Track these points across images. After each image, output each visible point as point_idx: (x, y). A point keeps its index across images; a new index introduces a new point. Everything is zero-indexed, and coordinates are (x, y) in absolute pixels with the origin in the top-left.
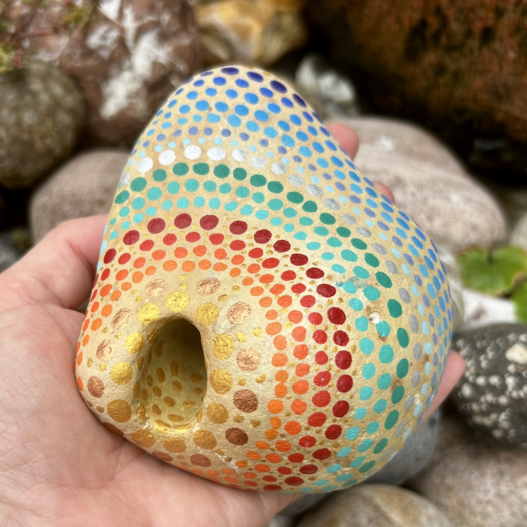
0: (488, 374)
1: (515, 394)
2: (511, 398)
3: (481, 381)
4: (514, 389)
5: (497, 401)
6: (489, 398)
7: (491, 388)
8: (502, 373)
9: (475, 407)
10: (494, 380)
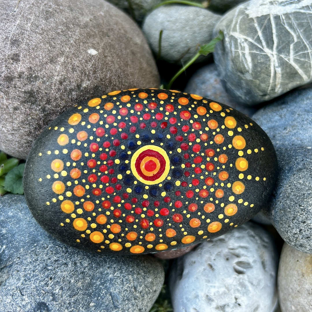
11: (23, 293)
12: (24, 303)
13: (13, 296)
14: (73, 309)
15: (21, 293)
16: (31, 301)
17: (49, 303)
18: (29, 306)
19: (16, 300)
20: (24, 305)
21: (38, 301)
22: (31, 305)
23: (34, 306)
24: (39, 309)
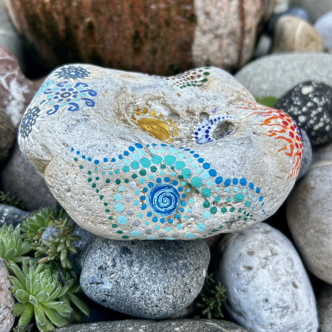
0: (305, 104)
1: (321, 104)
2: (322, 106)
3: (304, 109)
4: (320, 102)
5: (318, 112)
6: (314, 113)
7: (311, 108)
8: (310, 100)
9: (312, 122)
10: (309, 104)
12: (111, 250)
13: (101, 248)
15: (107, 243)
16: (116, 247)
17: (130, 247)
21: (121, 245)
22: (117, 250)
23: (119, 251)
24: (124, 253)
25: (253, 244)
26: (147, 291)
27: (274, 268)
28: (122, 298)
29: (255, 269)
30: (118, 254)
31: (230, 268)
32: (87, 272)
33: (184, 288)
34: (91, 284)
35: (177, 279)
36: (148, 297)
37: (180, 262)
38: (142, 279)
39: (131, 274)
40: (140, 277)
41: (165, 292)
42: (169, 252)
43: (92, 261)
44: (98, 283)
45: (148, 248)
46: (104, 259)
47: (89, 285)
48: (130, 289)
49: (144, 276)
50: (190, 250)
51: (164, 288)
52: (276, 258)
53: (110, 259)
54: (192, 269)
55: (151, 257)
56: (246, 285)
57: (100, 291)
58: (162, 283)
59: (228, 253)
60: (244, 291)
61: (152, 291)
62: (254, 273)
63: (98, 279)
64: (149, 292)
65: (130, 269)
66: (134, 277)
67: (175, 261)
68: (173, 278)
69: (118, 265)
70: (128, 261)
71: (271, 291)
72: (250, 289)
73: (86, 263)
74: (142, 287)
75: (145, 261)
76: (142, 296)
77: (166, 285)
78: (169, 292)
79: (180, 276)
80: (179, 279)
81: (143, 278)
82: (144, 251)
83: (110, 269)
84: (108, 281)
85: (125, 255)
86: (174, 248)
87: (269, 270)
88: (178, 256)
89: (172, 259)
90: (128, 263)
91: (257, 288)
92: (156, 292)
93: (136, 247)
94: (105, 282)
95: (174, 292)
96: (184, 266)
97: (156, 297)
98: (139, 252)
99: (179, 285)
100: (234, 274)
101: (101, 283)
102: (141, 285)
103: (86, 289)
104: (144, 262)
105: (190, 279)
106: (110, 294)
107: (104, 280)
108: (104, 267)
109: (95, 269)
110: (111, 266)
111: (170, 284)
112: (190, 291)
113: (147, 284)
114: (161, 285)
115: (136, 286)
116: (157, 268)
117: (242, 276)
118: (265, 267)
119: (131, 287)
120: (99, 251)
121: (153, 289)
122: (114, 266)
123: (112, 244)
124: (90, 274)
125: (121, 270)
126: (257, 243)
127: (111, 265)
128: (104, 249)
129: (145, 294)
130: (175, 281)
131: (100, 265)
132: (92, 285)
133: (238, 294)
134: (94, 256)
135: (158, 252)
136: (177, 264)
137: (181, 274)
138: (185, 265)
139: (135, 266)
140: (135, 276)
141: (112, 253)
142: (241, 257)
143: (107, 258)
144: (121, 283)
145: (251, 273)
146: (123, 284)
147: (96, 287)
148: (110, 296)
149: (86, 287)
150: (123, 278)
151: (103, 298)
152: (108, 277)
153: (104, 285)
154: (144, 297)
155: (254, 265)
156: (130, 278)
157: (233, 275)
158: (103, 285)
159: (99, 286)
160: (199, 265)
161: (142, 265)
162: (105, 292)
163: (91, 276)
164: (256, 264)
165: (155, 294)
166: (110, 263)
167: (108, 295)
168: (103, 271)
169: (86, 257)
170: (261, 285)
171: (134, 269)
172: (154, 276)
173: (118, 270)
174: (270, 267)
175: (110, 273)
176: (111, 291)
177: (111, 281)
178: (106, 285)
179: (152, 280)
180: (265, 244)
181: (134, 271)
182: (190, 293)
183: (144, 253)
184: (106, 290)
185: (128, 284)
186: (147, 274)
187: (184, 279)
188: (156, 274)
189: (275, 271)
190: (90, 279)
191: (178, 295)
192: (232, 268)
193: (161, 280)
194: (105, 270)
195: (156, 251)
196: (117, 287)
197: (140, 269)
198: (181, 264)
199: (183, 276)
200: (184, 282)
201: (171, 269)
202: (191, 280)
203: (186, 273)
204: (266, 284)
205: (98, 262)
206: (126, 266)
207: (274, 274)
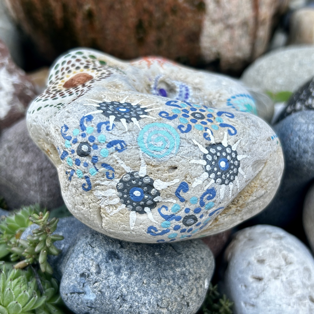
11: (93, 246)
12: (95, 254)
13: (84, 252)
14: (141, 255)
15: (91, 246)
16: (102, 251)
17: (119, 251)
18: (101, 256)
19: (88, 254)
20: (96, 256)
21: (108, 249)
22: (102, 254)
23: (105, 255)
24: (110, 258)
25: (264, 251)
26: (137, 304)
27: (288, 279)
28: (107, 311)
29: (265, 280)
30: (103, 259)
31: (237, 278)
32: (67, 279)
33: (181, 301)
34: (71, 293)
35: (173, 290)
36: (138, 311)
37: (177, 270)
38: (131, 290)
39: (118, 283)
40: (128, 287)
41: (158, 305)
42: (165, 259)
43: (73, 266)
44: (79, 293)
45: (140, 253)
46: (87, 264)
47: (69, 295)
48: (116, 300)
49: (133, 286)
50: (190, 257)
51: (157, 301)
52: (291, 268)
53: (94, 265)
54: (191, 278)
55: (143, 263)
56: (255, 298)
57: (82, 302)
58: (155, 294)
59: (235, 261)
60: (253, 305)
61: (142, 304)
62: (265, 284)
63: (79, 288)
64: (139, 305)
65: (118, 277)
66: (122, 287)
67: (172, 269)
68: (168, 289)
69: (104, 272)
70: (115, 268)
71: (284, 306)
72: (260, 303)
73: (66, 269)
74: (131, 298)
75: (136, 267)
76: (130, 309)
77: (159, 297)
78: (163, 306)
79: (177, 286)
80: (175, 290)
81: (132, 288)
82: (135, 256)
83: (93, 277)
84: (91, 291)
85: (112, 260)
86: (170, 253)
87: (282, 281)
88: (175, 263)
89: (168, 267)
90: (115, 270)
91: (268, 303)
92: (147, 305)
93: (125, 251)
94: (87, 292)
95: (169, 305)
96: (181, 275)
97: (147, 311)
98: (129, 257)
99: (175, 297)
100: (242, 286)
101: (83, 293)
102: (129, 296)
103: (66, 299)
104: (134, 269)
105: (188, 291)
106: (93, 306)
107: (86, 289)
108: (87, 274)
109: (77, 276)
110: (95, 273)
111: (164, 296)
112: (188, 305)
113: (137, 296)
114: (153, 297)
115: (123, 297)
116: (149, 277)
117: (250, 288)
118: (278, 277)
119: (118, 298)
120: (82, 255)
121: (144, 301)
122: (98, 273)
123: (97, 247)
124: (71, 282)
125: (106, 279)
126: (268, 250)
127: (95, 271)
128: (88, 252)
129: (134, 308)
130: (170, 293)
131: (82, 272)
132: (72, 295)
133: (246, 309)
134: (75, 261)
135: (151, 258)
136: (173, 272)
137: (178, 284)
138: (183, 274)
139: (123, 274)
140: (122, 285)
141: (96, 257)
142: (250, 266)
143: (91, 264)
144: (106, 293)
145: (260, 285)
146: (109, 294)
147: (77, 298)
148: (93, 308)
149: (66, 297)
150: (109, 287)
151: (86, 310)
152: (91, 286)
153: (87, 295)
154: (132, 310)
155: (264, 275)
156: (117, 288)
157: (240, 287)
158: (85, 296)
159: (81, 296)
160: (200, 274)
161: (132, 273)
162: (87, 303)
163: (72, 284)
164: (267, 275)
165: (146, 307)
166: (93, 270)
167: (91, 308)
168: (85, 279)
169: (67, 262)
170: (273, 299)
171: (122, 277)
172: (145, 286)
173: (102, 278)
174: (284, 278)
175: (94, 281)
176: (95, 302)
177: (95, 291)
178: (88, 296)
179: (143, 291)
180: (277, 251)
181: (123, 279)
182: (189, 307)
183: (135, 259)
184: (89, 302)
185: (114, 294)
186: (136, 283)
187: (182, 291)
188: (148, 284)
189: (290, 283)
190: (71, 287)
191: (174, 310)
192: (239, 279)
193: (153, 291)
194: (88, 277)
195: (149, 256)
196: (101, 297)
197: (129, 278)
198: (178, 272)
199: (180, 287)
200: (181, 294)
201: (166, 278)
202: (190, 291)
203: (183, 284)
204: (279, 297)
205: (80, 268)
206: (112, 273)
207: (288, 286)
